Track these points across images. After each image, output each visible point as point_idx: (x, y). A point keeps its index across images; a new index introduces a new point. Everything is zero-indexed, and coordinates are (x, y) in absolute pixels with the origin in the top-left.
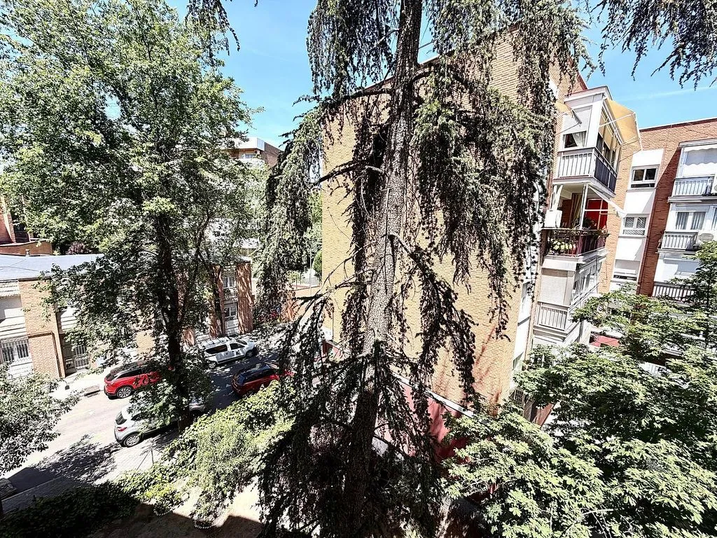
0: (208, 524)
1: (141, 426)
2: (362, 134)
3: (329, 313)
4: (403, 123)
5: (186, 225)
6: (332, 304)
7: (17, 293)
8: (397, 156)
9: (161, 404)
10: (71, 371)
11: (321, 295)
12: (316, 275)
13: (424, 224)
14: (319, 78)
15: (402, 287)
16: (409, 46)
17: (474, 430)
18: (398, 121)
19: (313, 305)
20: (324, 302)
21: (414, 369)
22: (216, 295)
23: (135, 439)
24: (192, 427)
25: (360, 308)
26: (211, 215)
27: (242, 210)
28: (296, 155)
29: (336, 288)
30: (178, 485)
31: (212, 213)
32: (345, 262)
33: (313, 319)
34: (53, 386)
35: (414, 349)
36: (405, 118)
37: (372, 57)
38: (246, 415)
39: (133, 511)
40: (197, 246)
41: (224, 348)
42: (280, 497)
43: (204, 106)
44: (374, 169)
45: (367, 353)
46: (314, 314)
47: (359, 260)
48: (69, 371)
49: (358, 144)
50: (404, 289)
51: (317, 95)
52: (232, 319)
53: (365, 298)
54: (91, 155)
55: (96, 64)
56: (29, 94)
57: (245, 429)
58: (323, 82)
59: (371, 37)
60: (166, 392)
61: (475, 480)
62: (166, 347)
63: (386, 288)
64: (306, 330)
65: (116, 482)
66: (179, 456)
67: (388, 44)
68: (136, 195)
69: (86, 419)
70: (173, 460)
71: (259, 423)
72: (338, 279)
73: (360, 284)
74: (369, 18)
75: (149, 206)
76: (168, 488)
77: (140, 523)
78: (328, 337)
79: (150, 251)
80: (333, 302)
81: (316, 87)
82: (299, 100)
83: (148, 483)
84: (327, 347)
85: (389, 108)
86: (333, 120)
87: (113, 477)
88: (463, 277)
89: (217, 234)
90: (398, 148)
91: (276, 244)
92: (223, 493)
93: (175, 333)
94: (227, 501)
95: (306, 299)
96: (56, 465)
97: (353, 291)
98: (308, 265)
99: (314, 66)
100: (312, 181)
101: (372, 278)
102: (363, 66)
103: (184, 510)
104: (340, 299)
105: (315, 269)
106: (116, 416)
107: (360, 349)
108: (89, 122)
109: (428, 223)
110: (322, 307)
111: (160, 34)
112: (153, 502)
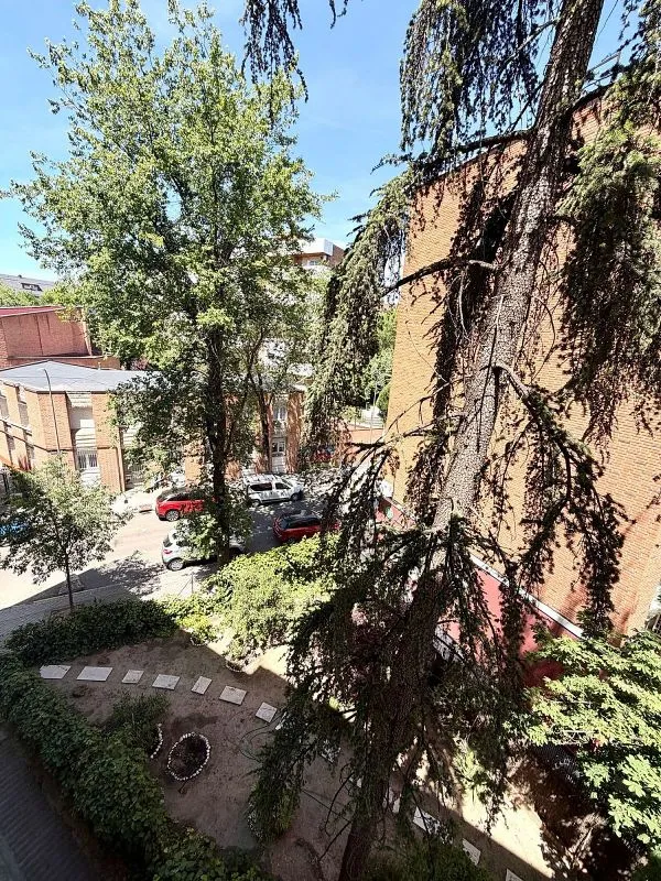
0: (238, 668)
1: (184, 553)
2: (470, 213)
3: (393, 469)
4: (543, 185)
5: (239, 344)
6: (397, 458)
7: (90, 404)
8: (524, 242)
9: (203, 536)
10: (129, 486)
11: (383, 444)
12: (380, 414)
13: (564, 348)
14: (413, 125)
15: (508, 446)
16: (575, 46)
17: (579, 658)
18: (535, 184)
19: (372, 455)
20: (387, 453)
21: (510, 570)
22: (265, 426)
23: (179, 565)
24: (230, 565)
25: (435, 466)
26: (265, 333)
27: (299, 328)
28: (367, 242)
29: (405, 436)
30: (215, 621)
31: (267, 331)
32: (422, 401)
33: (370, 473)
34: (112, 499)
35: (514, 541)
36: (549, 176)
37: (500, 87)
38: (285, 565)
39: (172, 634)
40: (249, 368)
41: (268, 487)
42: (311, 672)
43: (266, 198)
44: (484, 264)
45: (438, 528)
46: (372, 467)
47: (441, 401)
48: (128, 485)
49: (462, 228)
50: (510, 451)
51: (407, 153)
52: (280, 455)
53: (444, 453)
54: (152, 262)
55: (160, 153)
56: (101, 196)
57: (283, 579)
58: (417, 131)
59: (503, 52)
60: (208, 525)
61: (574, 728)
62: (210, 477)
63: (478, 443)
64: (358, 487)
65: (160, 602)
66: (217, 592)
67: (532, 59)
68: (191, 307)
69: (139, 535)
70: (211, 594)
71: (298, 576)
72: (410, 423)
73: (439, 435)
74: (504, 19)
75: (204, 318)
76: (205, 621)
77: (176, 648)
78: (386, 494)
79: (202, 371)
80: (400, 455)
81: (407, 139)
82: (381, 164)
83: (187, 612)
84: (384, 505)
85: (519, 169)
86: (427, 193)
87: (157, 597)
88: (598, 438)
89: (271, 356)
90: (528, 228)
91: (331, 370)
92: (255, 641)
93: (220, 464)
94: (258, 650)
95: (363, 447)
96: (114, 573)
97: (428, 443)
98: (371, 401)
99: (407, 106)
100: (388, 284)
101: (458, 426)
102: (483, 103)
103: (218, 647)
104: (408, 451)
105: (380, 407)
106: (163, 539)
107: (430, 522)
108: (150, 223)
109: (573, 348)
110: (384, 459)
111: (225, 109)
112: (190, 630)
